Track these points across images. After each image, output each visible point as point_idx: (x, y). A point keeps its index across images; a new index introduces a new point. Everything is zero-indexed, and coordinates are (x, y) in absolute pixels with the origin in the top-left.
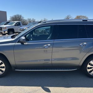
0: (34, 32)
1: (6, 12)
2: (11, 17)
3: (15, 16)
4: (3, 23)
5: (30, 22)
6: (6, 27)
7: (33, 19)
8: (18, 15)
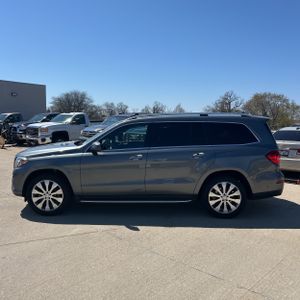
0: (117, 137)
1: (44, 87)
2: (53, 98)
3: (67, 95)
4: (36, 116)
5: (112, 113)
6: (47, 128)
7: (121, 104)
8: (76, 94)
